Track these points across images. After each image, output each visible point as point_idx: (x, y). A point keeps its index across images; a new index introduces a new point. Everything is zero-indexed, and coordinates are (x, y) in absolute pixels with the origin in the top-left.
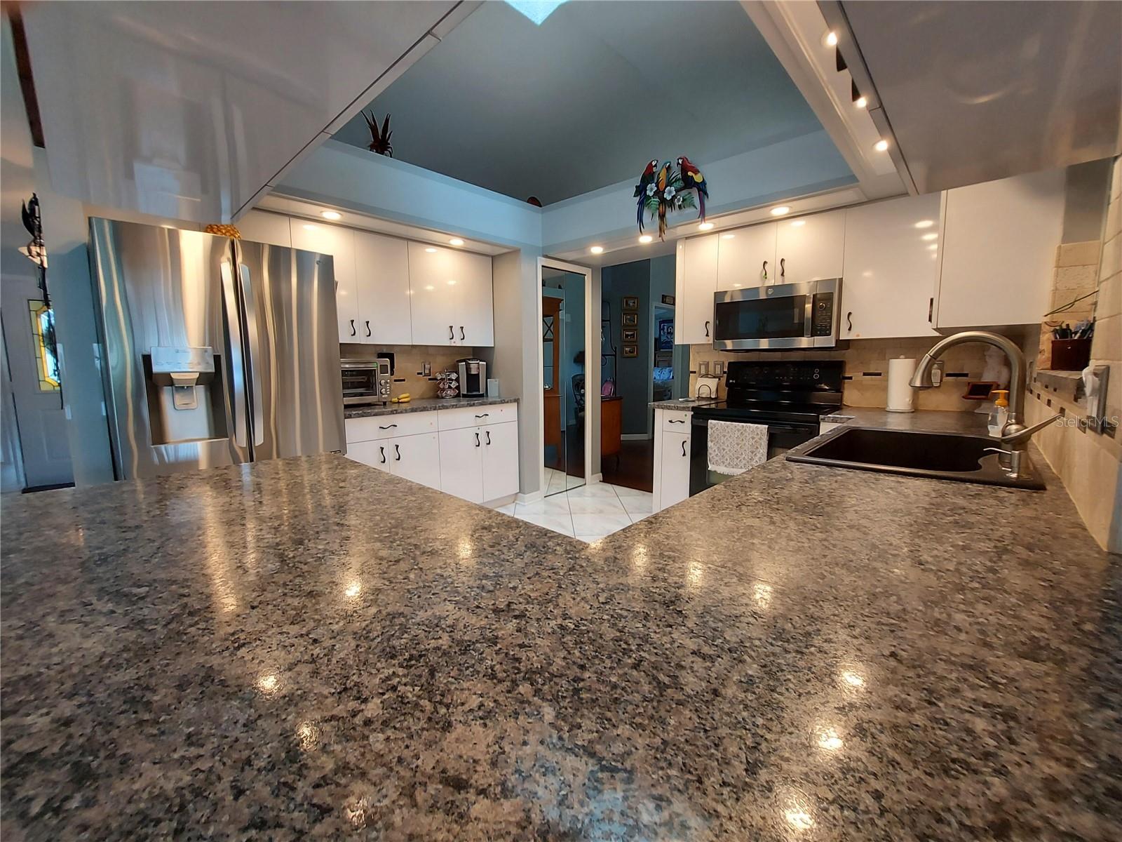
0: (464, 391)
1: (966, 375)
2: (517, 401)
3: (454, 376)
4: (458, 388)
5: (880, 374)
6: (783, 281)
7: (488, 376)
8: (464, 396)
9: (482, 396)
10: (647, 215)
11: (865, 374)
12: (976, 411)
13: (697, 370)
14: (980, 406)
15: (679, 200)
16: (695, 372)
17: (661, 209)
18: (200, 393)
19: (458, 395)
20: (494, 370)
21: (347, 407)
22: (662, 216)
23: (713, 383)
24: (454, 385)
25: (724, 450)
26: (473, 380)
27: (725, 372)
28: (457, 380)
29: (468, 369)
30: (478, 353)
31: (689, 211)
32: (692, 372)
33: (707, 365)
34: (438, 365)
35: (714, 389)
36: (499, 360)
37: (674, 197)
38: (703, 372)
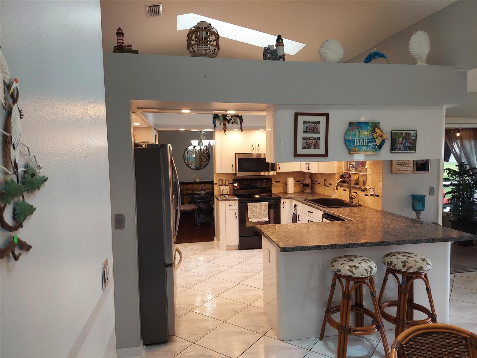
1: (300, 181)
5: (280, 182)
6: (258, 152)
10: (217, 123)
11: (276, 182)
12: (305, 191)
13: (218, 183)
14: (305, 190)
15: (232, 121)
16: (217, 184)
17: (224, 122)
22: (225, 125)
23: (228, 188)
25: (254, 213)
27: (230, 183)
31: (235, 125)
32: (215, 184)
33: (222, 180)
35: (229, 190)
37: (231, 119)
38: (221, 183)
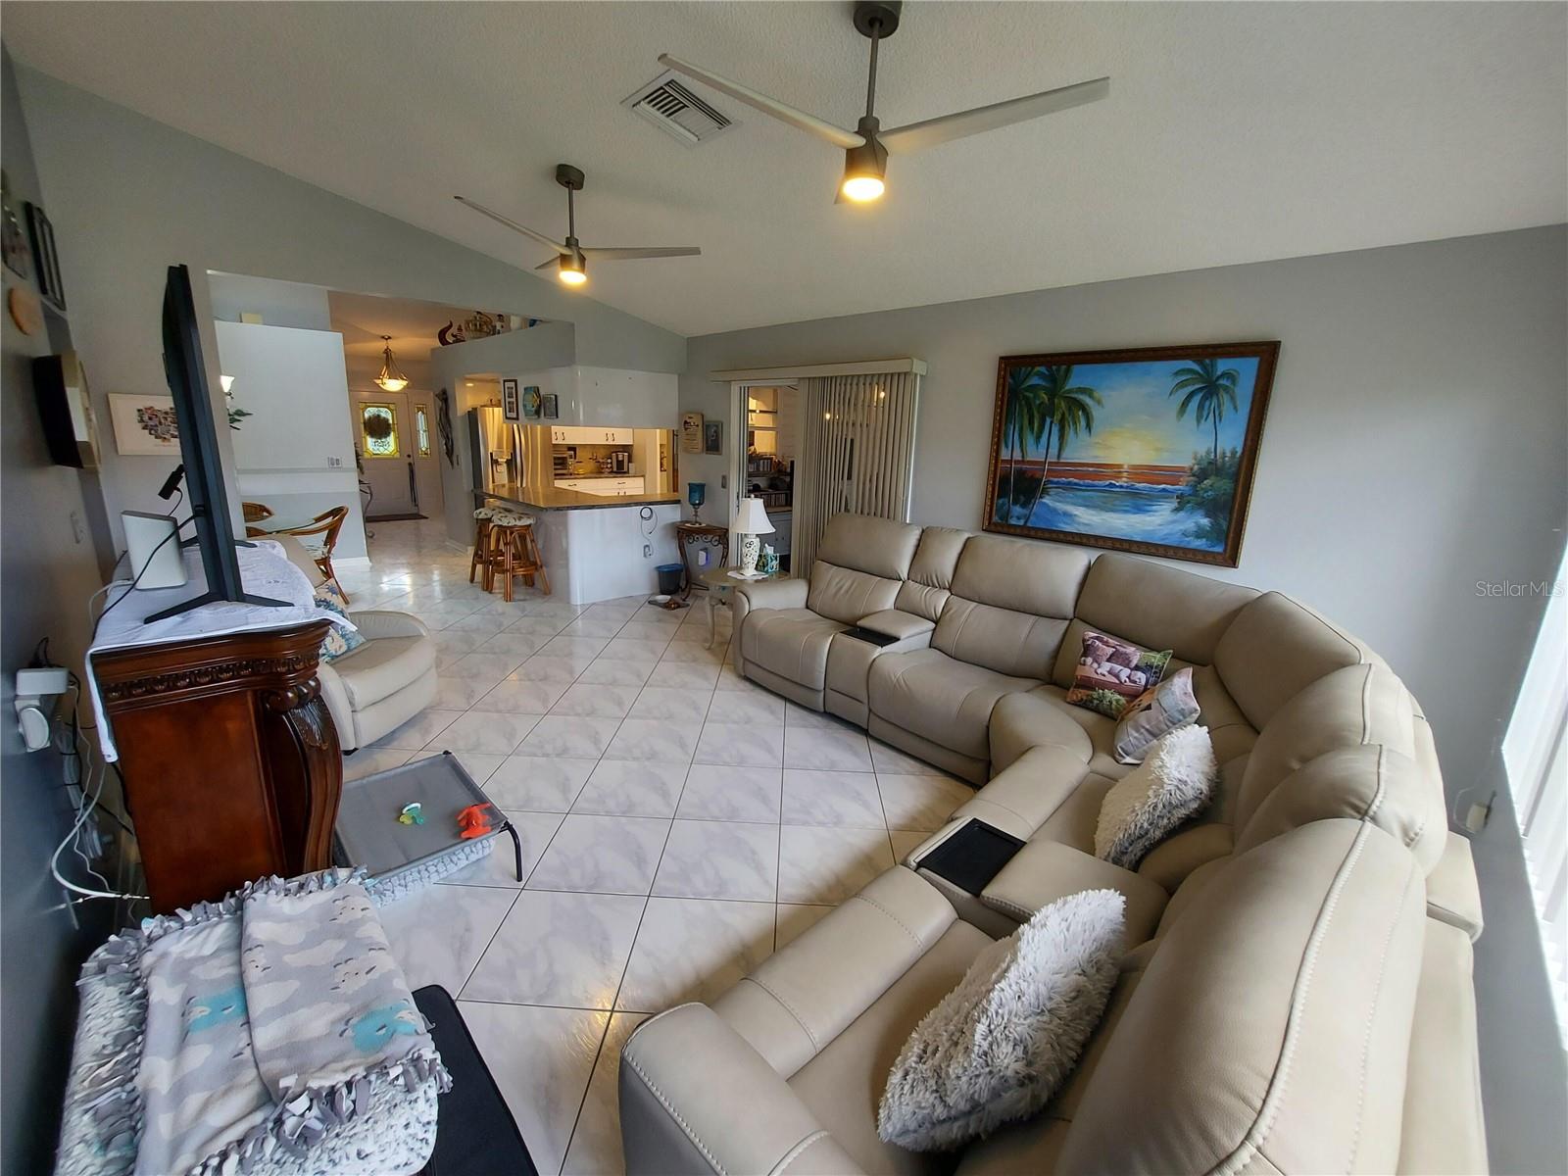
0: (615, 469)
2: (643, 476)
3: (609, 461)
4: (611, 467)
7: (630, 461)
8: (615, 472)
9: (625, 473)
18: (505, 465)
19: (612, 472)
20: (634, 458)
21: (556, 475)
24: (609, 466)
26: (620, 464)
28: (611, 463)
29: (617, 456)
30: (626, 448)
34: (601, 454)
36: (636, 452)
